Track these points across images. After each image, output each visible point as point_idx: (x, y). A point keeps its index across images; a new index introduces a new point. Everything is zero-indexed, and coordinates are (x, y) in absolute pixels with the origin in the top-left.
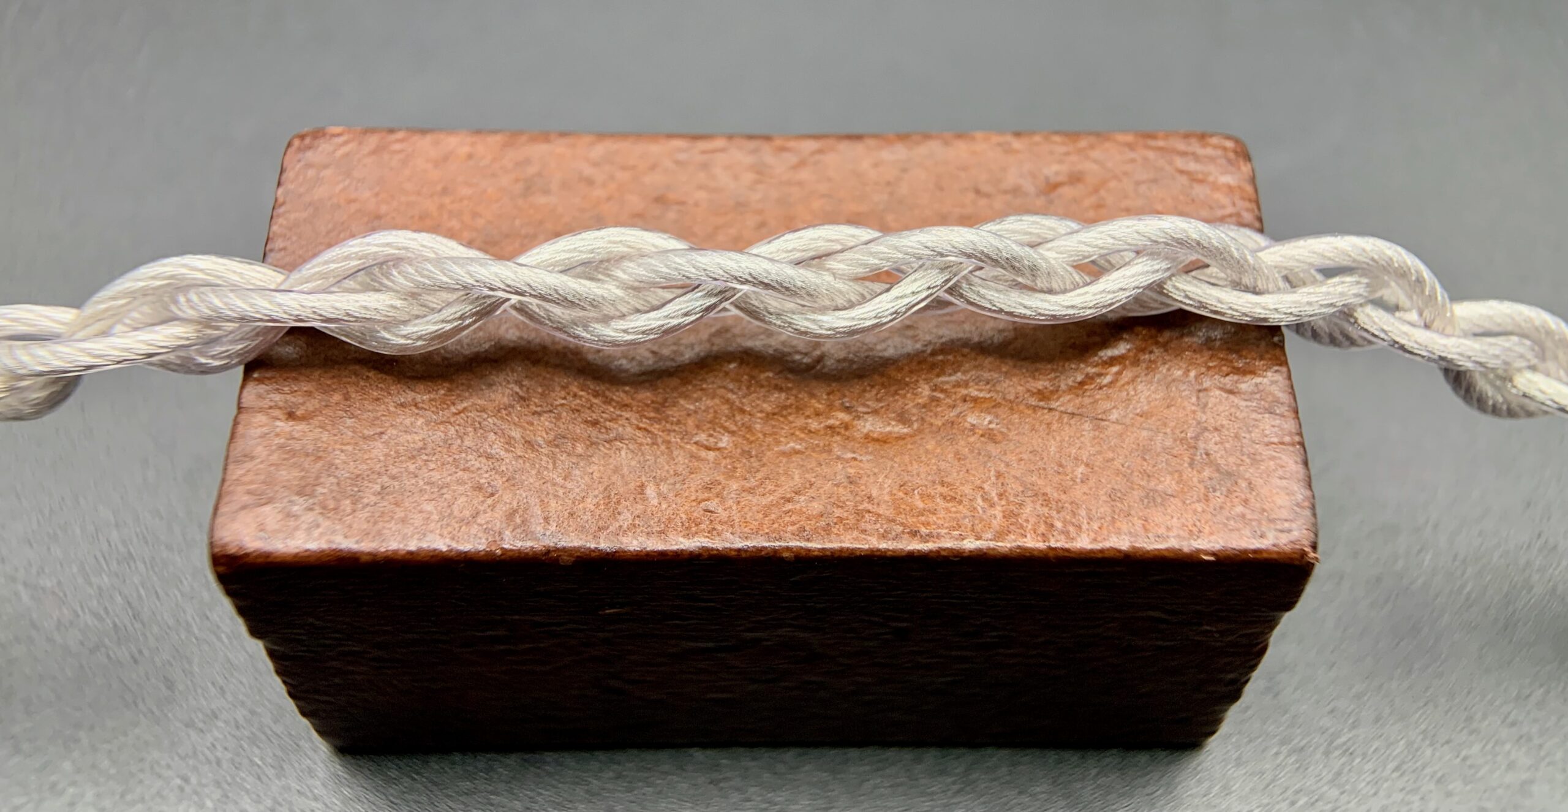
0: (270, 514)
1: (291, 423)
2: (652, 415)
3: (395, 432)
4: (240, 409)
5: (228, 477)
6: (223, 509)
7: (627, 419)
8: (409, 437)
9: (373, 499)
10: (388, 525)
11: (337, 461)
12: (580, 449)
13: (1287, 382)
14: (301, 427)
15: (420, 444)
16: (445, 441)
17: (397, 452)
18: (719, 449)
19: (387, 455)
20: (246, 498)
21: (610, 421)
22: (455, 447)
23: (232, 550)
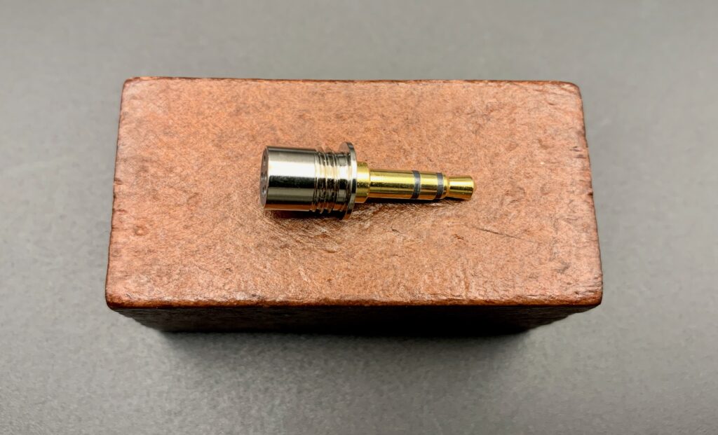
0: (131, 284)
1: (137, 237)
2: (301, 233)
3: (184, 242)
4: (112, 228)
5: (111, 265)
6: (109, 281)
7: (291, 236)
8: (191, 246)
9: (177, 277)
10: (184, 289)
11: (159, 257)
12: (269, 251)
13: (594, 216)
14: (141, 239)
15: (196, 249)
16: (207, 247)
17: (186, 252)
18: (334, 252)
19: (181, 254)
20: (120, 275)
21: (283, 237)
22: (212, 250)
23: (116, 301)
